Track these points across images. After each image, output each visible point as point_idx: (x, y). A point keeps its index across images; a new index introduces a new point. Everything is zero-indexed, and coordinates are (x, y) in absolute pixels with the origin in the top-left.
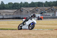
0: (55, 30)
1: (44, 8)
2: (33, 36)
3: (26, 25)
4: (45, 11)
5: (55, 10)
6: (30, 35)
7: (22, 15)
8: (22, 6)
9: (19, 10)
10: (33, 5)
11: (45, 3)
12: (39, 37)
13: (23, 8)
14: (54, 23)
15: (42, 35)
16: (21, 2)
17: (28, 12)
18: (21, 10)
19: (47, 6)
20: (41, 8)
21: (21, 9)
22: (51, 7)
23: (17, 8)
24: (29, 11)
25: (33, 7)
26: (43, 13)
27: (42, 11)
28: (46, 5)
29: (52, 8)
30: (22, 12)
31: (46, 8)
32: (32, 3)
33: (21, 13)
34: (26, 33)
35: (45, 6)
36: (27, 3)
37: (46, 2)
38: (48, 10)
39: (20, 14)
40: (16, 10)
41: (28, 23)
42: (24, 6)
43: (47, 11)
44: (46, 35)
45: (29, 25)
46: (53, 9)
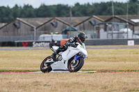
0: (98, 71)
1: (72, 18)
2: (46, 87)
3: (63, 61)
4: (75, 26)
5: (99, 25)
6: (37, 84)
7: (18, 37)
8: (19, 13)
9: (11, 24)
10: (44, 11)
11: (74, 7)
12: (59, 90)
13: (21, 19)
14: (97, 56)
15: (67, 86)
16: (16, 5)
17: (32, 29)
18: (14, 24)
19: (78, 16)
20: (63, 19)
21: (17, 21)
22: (88, 17)
23: (6, 18)
24: (35, 27)
25: (45, 16)
26: (69, 30)
27: (68, 27)
28: (76, 13)
29: (92, 20)
30: (18, 28)
31: (77, 20)
32: (41, 7)
33: (16, 32)
34: (27, 80)
35: (74, 15)
36: (31, 6)
37: (77, 4)
38: (82, 24)
39: (14, 35)
40: (4, 24)
41: (66, 55)
42: (23, 16)
43: (78, 27)
44: (76, 85)
45: (70, 61)
46: (93, 22)
